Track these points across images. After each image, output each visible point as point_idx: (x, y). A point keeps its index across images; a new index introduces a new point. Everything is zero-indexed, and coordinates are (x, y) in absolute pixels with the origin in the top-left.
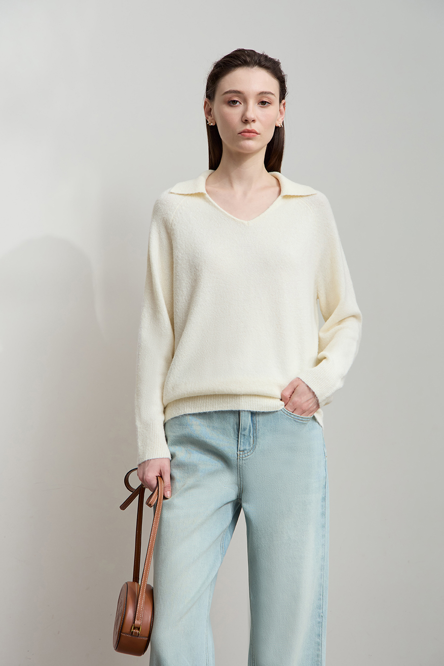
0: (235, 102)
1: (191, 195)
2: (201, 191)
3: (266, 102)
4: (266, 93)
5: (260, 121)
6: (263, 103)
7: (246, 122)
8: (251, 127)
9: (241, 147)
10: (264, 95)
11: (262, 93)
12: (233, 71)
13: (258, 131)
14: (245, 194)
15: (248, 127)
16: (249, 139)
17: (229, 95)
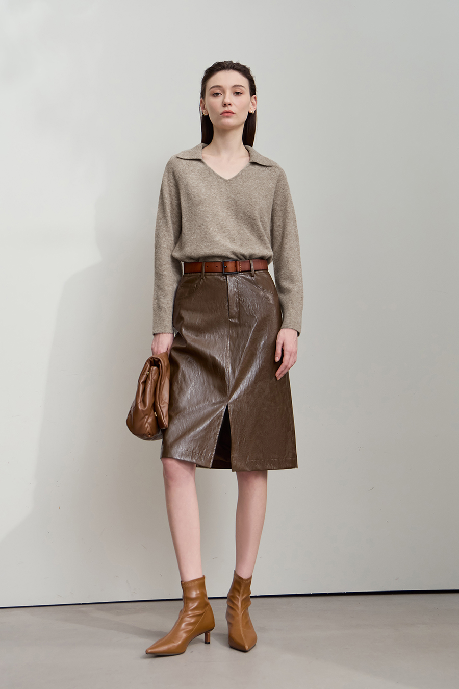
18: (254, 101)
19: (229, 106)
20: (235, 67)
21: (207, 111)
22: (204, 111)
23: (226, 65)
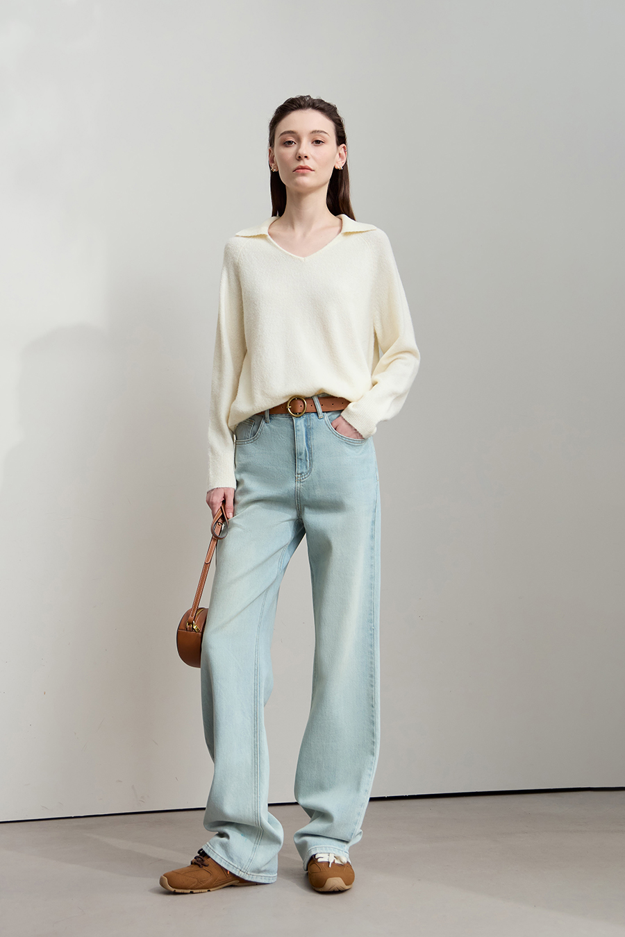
0: (290, 142)
1: (254, 237)
2: (262, 233)
3: (320, 141)
4: (318, 131)
5: (314, 159)
6: (318, 142)
7: (300, 158)
8: (304, 163)
9: (297, 184)
10: (317, 133)
11: (314, 132)
12: (289, 114)
13: (312, 168)
14: (304, 235)
15: (301, 164)
16: (303, 175)
17: (284, 136)
18: (342, 151)
19: (305, 159)
20: (317, 105)
21: (276, 165)
22: (273, 165)
23: (302, 103)
